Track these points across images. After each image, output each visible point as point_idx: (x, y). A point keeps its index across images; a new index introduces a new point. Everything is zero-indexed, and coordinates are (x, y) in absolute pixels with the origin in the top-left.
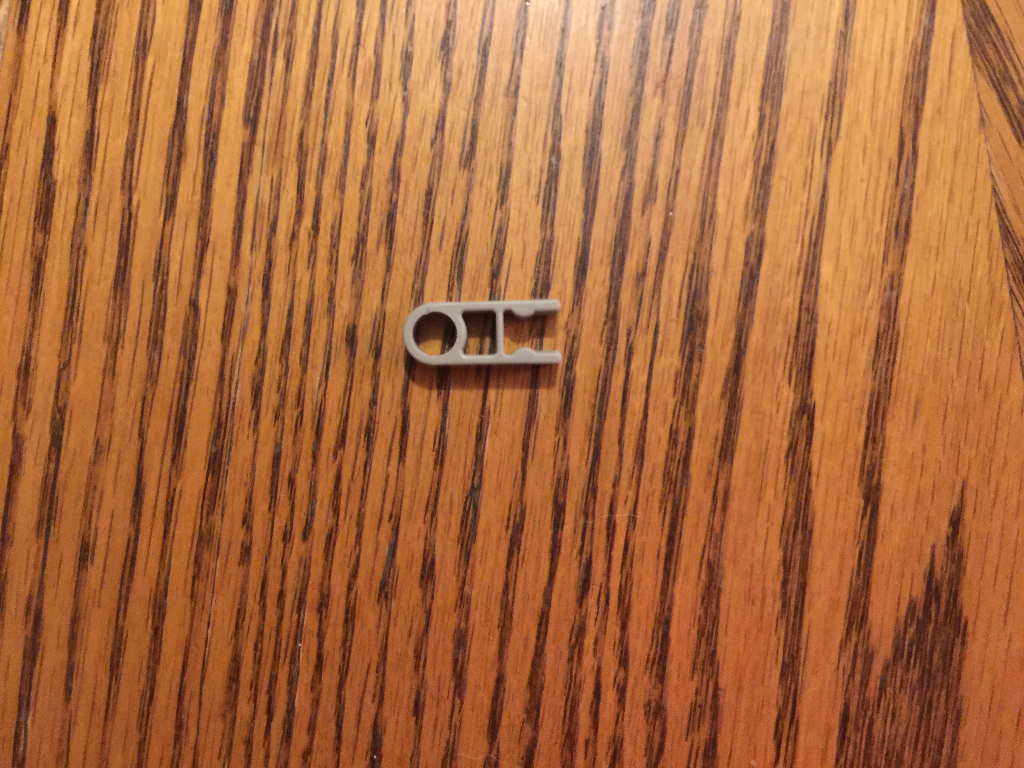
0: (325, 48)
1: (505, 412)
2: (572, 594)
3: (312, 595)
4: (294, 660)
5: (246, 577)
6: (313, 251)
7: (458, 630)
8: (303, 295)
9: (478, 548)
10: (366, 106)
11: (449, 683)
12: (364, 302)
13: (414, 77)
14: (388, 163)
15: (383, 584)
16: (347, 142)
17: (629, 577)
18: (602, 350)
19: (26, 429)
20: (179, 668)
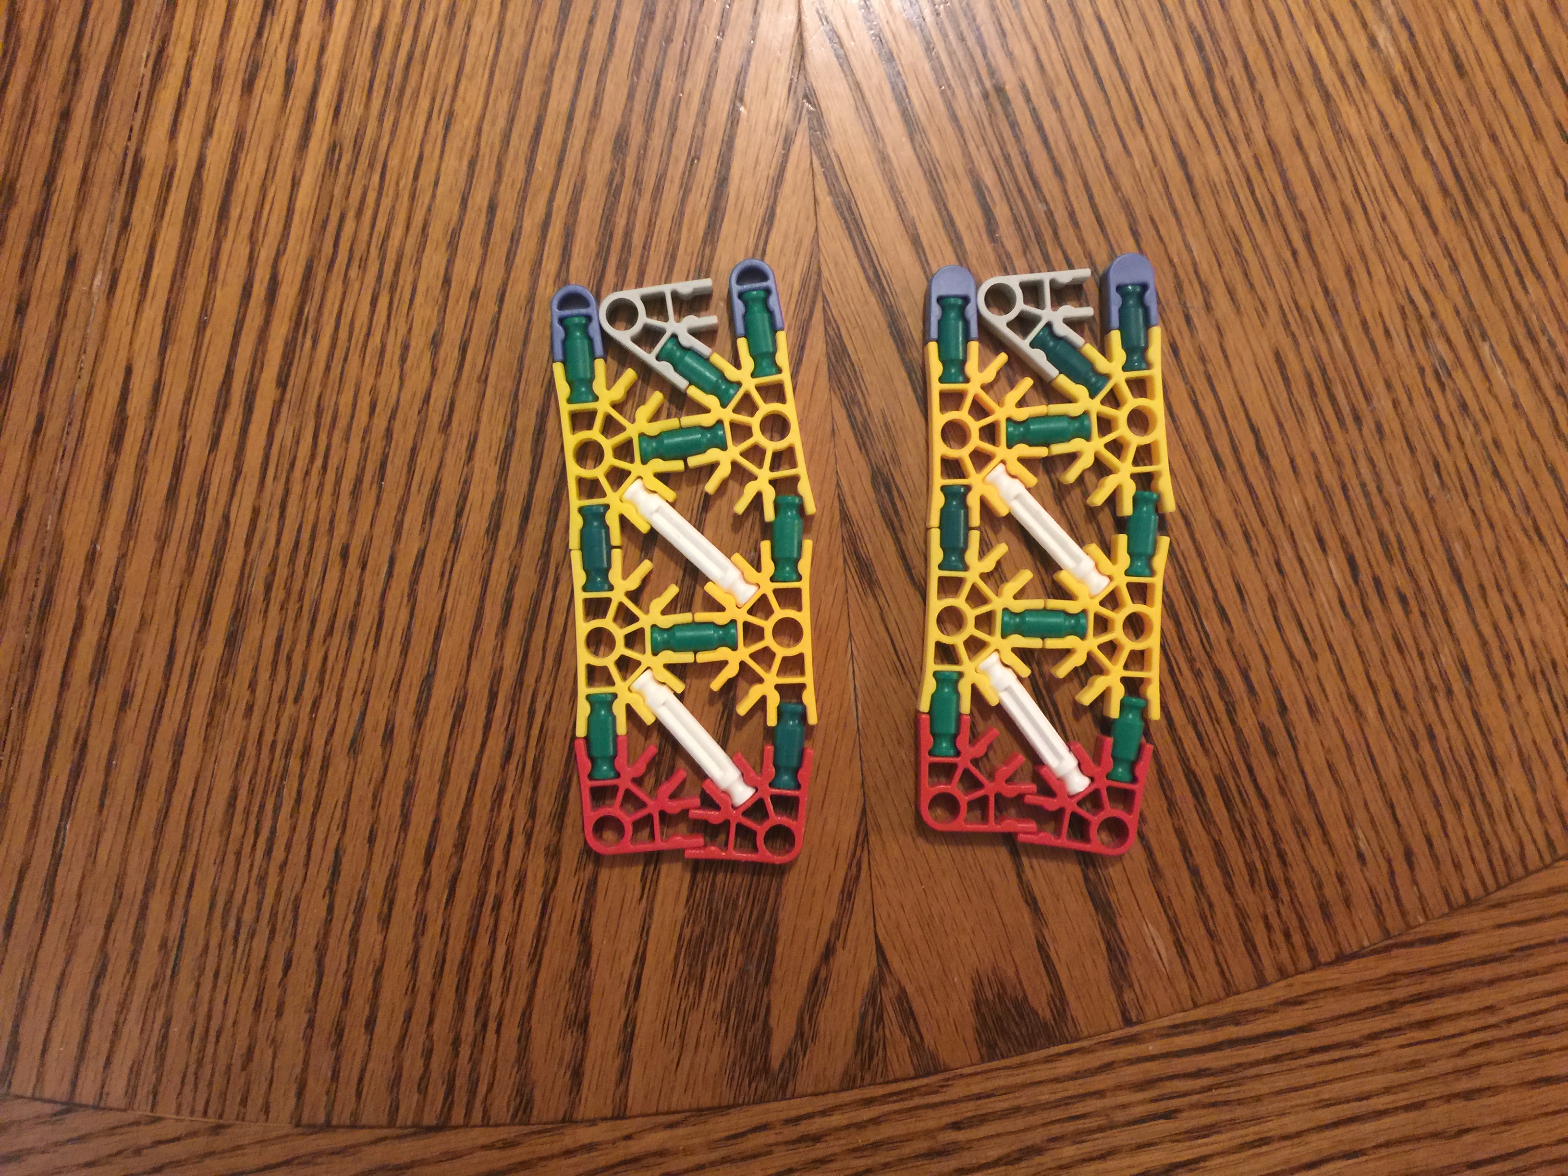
0: (343, 334)
1: (458, 619)
2: (498, 761)
3: (298, 746)
4: (279, 795)
5: (248, 727)
6: (321, 485)
7: (407, 781)
8: (310, 517)
9: (428, 720)
10: (371, 381)
11: (397, 821)
12: (357, 527)
13: (409, 362)
14: (384, 425)
15: (353, 742)
16: (354, 405)
17: (542, 751)
18: (535, 579)
19: (88, 601)
20: (190, 793)
